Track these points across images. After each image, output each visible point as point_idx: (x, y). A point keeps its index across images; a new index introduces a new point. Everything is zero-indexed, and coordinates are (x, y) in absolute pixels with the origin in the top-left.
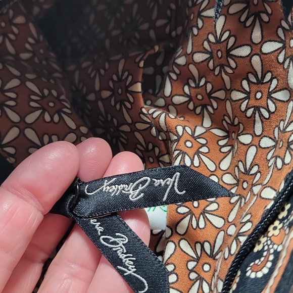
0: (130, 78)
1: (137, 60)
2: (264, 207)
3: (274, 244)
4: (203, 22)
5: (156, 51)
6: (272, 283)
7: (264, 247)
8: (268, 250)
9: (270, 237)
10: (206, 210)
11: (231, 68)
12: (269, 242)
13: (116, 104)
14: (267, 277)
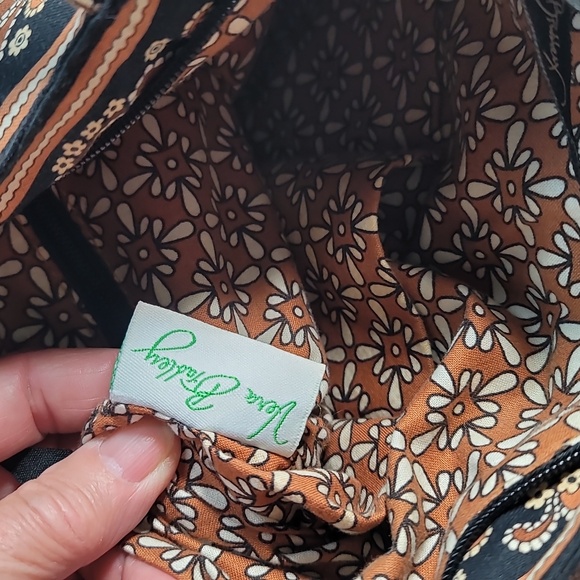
0: (359, 207)
1: (372, 176)
2: (565, 439)
3: (563, 506)
4: (485, 129)
5: (407, 163)
6: (541, 566)
7: (545, 506)
8: (552, 513)
9: (560, 493)
10: (473, 425)
11: (532, 214)
12: (556, 501)
13: (335, 252)
14: (535, 556)
